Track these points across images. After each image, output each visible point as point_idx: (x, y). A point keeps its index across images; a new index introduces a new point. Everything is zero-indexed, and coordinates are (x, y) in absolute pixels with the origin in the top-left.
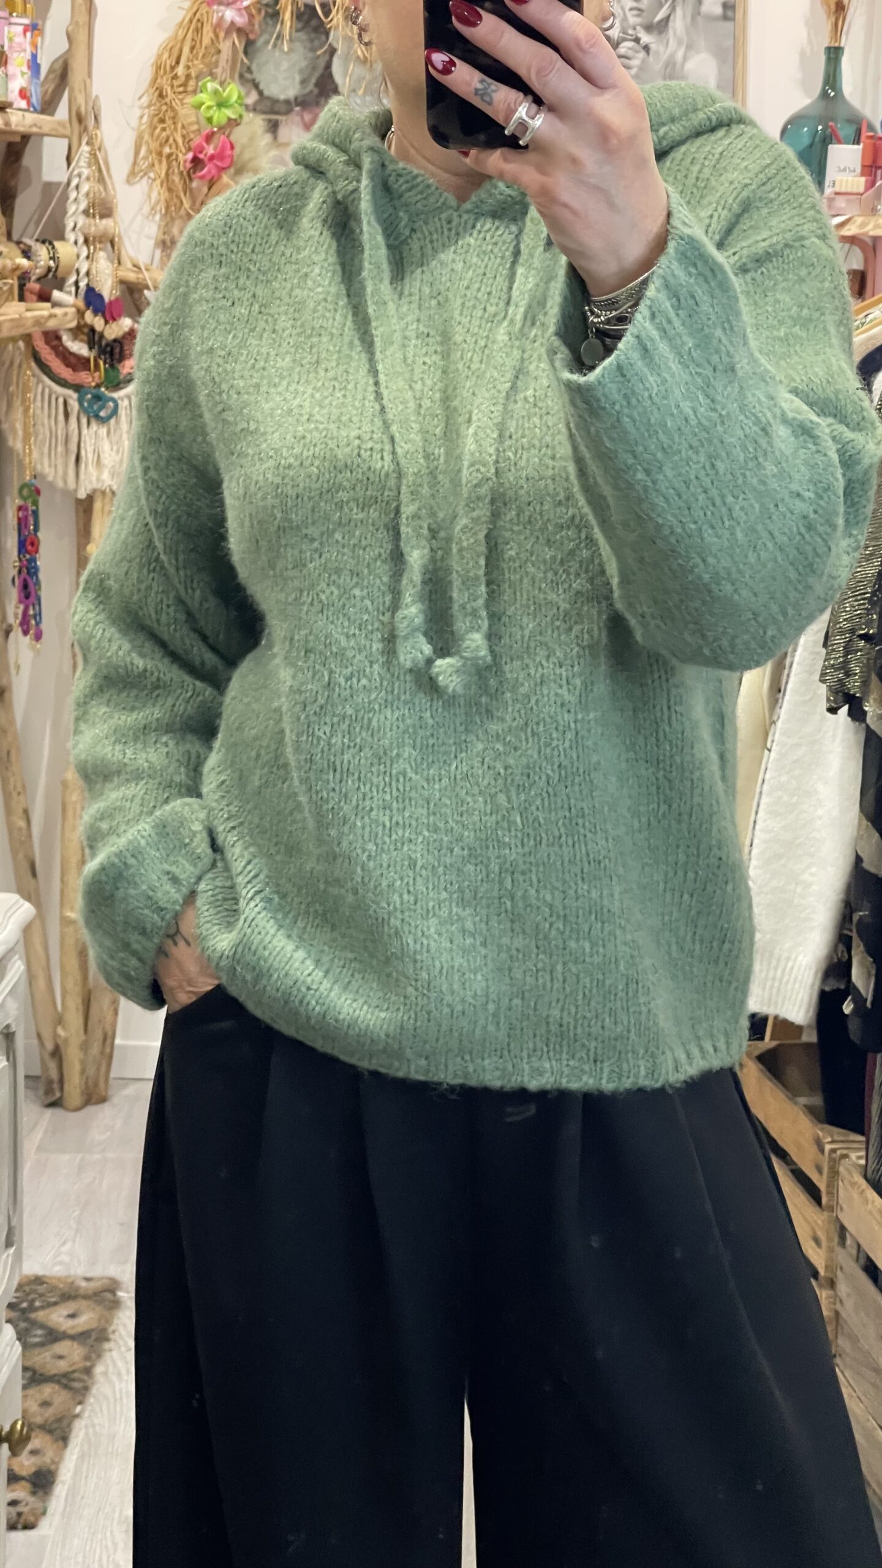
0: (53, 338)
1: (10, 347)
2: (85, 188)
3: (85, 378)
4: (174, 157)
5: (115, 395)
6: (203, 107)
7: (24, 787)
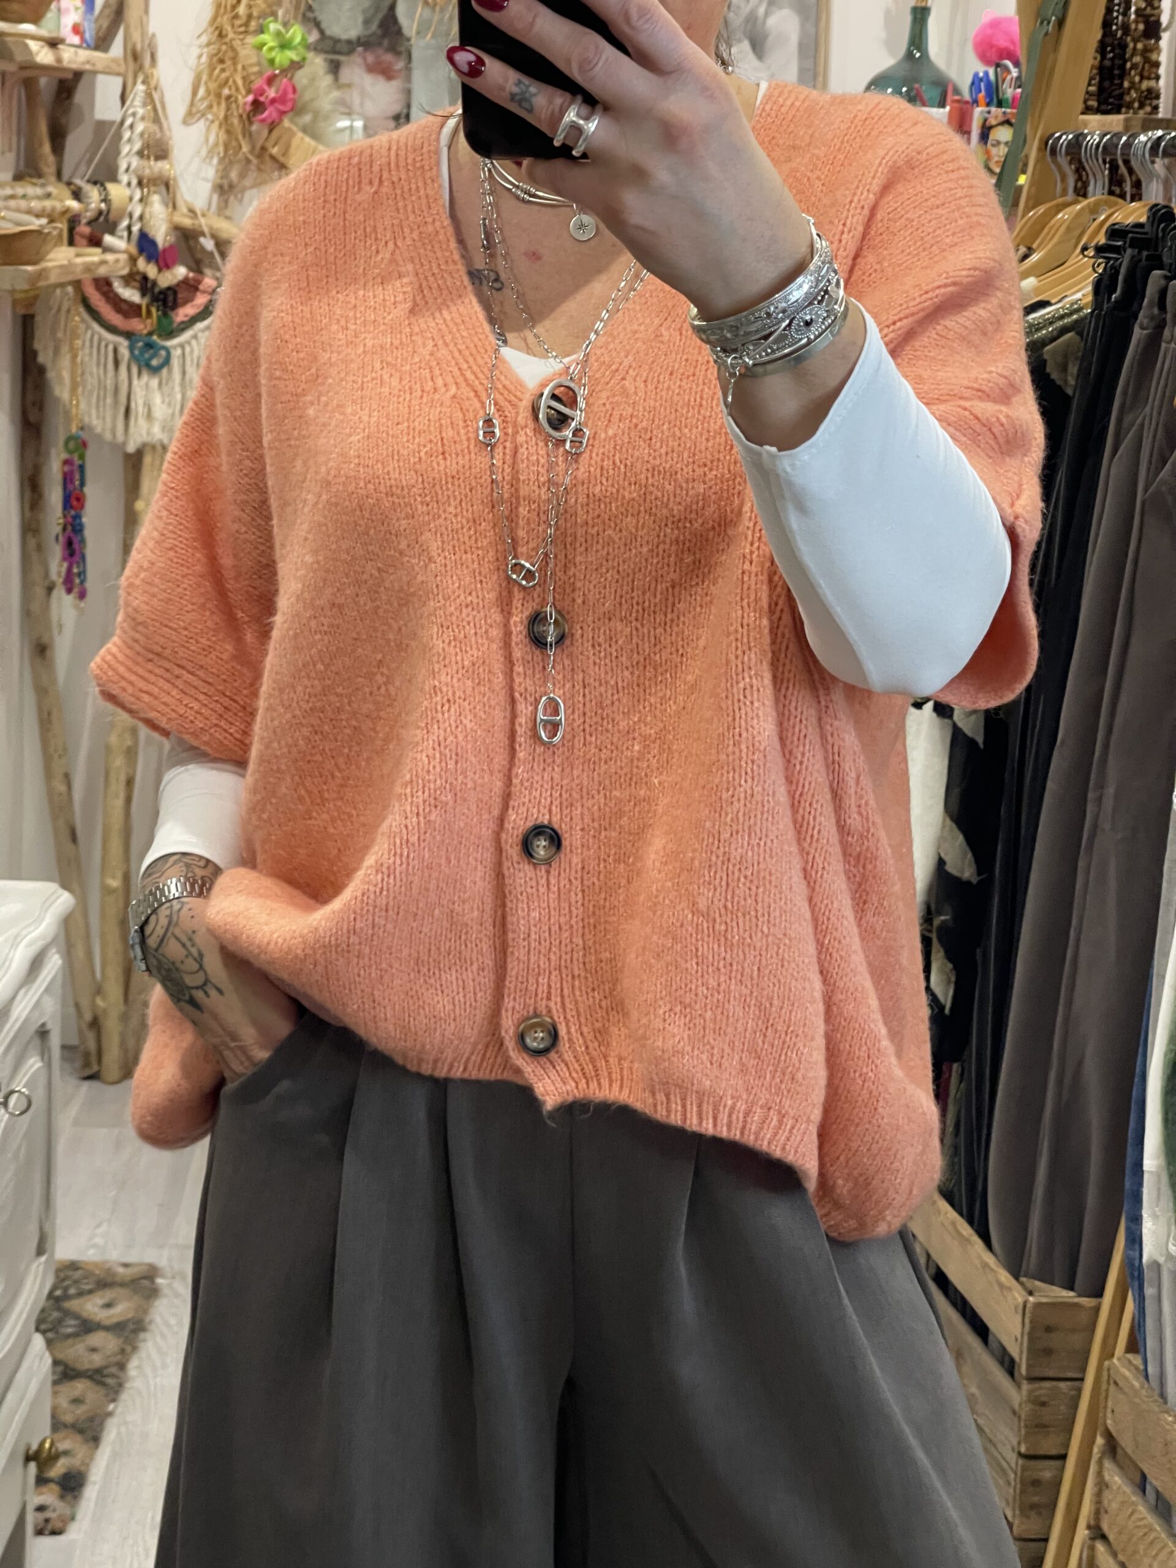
0: (104, 285)
1: (58, 291)
2: (140, 127)
3: (137, 325)
4: (233, 99)
5: (169, 343)
6: (265, 48)
7: (65, 750)
